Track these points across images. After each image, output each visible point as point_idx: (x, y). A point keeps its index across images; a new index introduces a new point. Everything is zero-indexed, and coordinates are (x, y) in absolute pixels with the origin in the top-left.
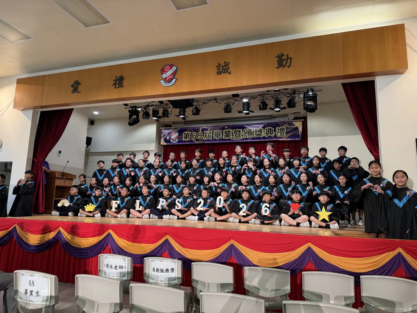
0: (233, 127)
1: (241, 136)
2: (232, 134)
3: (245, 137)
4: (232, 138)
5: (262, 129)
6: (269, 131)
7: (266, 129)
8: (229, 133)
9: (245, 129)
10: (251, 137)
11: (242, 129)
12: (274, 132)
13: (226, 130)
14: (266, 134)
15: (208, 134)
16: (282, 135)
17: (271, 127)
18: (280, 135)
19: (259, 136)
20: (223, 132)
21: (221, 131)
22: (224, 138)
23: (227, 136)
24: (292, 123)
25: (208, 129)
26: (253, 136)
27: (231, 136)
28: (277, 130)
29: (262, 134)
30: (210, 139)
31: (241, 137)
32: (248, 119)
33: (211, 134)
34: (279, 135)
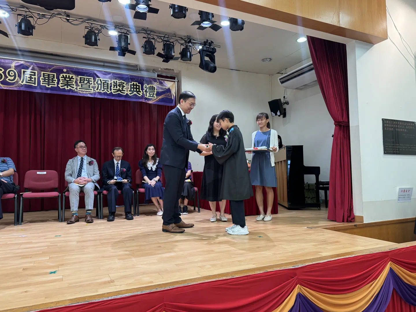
0: (78, 73)
1: (91, 88)
2: (76, 82)
3: (98, 91)
4: (77, 89)
5: (124, 83)
6: (135, 88)
7: (130, 84)
8: (69, 81)
9: (97, 79)
10: (108, 93)
11: (92, 78)
12: (141, 91)
13: (65, 75)
14: (129, 91)
15: (29, 76)
16: (152, 96)
17: (137, 83)
18: (149, 95)
19: (119, 92)
20: (60, 76)
21: (55, 74)
22: (61, 88)
23: (67, 85)
24: (164, 82)
25: (30, 66)
26: (110, 92)
27: (74, 85)
28: (146, 89)
29: (125, 91)
30: (33, 85)
31: (91, 90)
32: (102, 64)
33: (36, 77)
34: (147, 95)
